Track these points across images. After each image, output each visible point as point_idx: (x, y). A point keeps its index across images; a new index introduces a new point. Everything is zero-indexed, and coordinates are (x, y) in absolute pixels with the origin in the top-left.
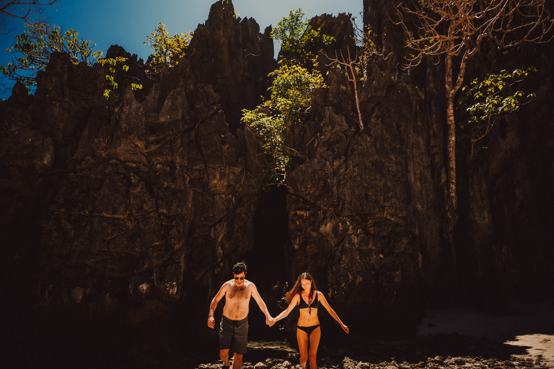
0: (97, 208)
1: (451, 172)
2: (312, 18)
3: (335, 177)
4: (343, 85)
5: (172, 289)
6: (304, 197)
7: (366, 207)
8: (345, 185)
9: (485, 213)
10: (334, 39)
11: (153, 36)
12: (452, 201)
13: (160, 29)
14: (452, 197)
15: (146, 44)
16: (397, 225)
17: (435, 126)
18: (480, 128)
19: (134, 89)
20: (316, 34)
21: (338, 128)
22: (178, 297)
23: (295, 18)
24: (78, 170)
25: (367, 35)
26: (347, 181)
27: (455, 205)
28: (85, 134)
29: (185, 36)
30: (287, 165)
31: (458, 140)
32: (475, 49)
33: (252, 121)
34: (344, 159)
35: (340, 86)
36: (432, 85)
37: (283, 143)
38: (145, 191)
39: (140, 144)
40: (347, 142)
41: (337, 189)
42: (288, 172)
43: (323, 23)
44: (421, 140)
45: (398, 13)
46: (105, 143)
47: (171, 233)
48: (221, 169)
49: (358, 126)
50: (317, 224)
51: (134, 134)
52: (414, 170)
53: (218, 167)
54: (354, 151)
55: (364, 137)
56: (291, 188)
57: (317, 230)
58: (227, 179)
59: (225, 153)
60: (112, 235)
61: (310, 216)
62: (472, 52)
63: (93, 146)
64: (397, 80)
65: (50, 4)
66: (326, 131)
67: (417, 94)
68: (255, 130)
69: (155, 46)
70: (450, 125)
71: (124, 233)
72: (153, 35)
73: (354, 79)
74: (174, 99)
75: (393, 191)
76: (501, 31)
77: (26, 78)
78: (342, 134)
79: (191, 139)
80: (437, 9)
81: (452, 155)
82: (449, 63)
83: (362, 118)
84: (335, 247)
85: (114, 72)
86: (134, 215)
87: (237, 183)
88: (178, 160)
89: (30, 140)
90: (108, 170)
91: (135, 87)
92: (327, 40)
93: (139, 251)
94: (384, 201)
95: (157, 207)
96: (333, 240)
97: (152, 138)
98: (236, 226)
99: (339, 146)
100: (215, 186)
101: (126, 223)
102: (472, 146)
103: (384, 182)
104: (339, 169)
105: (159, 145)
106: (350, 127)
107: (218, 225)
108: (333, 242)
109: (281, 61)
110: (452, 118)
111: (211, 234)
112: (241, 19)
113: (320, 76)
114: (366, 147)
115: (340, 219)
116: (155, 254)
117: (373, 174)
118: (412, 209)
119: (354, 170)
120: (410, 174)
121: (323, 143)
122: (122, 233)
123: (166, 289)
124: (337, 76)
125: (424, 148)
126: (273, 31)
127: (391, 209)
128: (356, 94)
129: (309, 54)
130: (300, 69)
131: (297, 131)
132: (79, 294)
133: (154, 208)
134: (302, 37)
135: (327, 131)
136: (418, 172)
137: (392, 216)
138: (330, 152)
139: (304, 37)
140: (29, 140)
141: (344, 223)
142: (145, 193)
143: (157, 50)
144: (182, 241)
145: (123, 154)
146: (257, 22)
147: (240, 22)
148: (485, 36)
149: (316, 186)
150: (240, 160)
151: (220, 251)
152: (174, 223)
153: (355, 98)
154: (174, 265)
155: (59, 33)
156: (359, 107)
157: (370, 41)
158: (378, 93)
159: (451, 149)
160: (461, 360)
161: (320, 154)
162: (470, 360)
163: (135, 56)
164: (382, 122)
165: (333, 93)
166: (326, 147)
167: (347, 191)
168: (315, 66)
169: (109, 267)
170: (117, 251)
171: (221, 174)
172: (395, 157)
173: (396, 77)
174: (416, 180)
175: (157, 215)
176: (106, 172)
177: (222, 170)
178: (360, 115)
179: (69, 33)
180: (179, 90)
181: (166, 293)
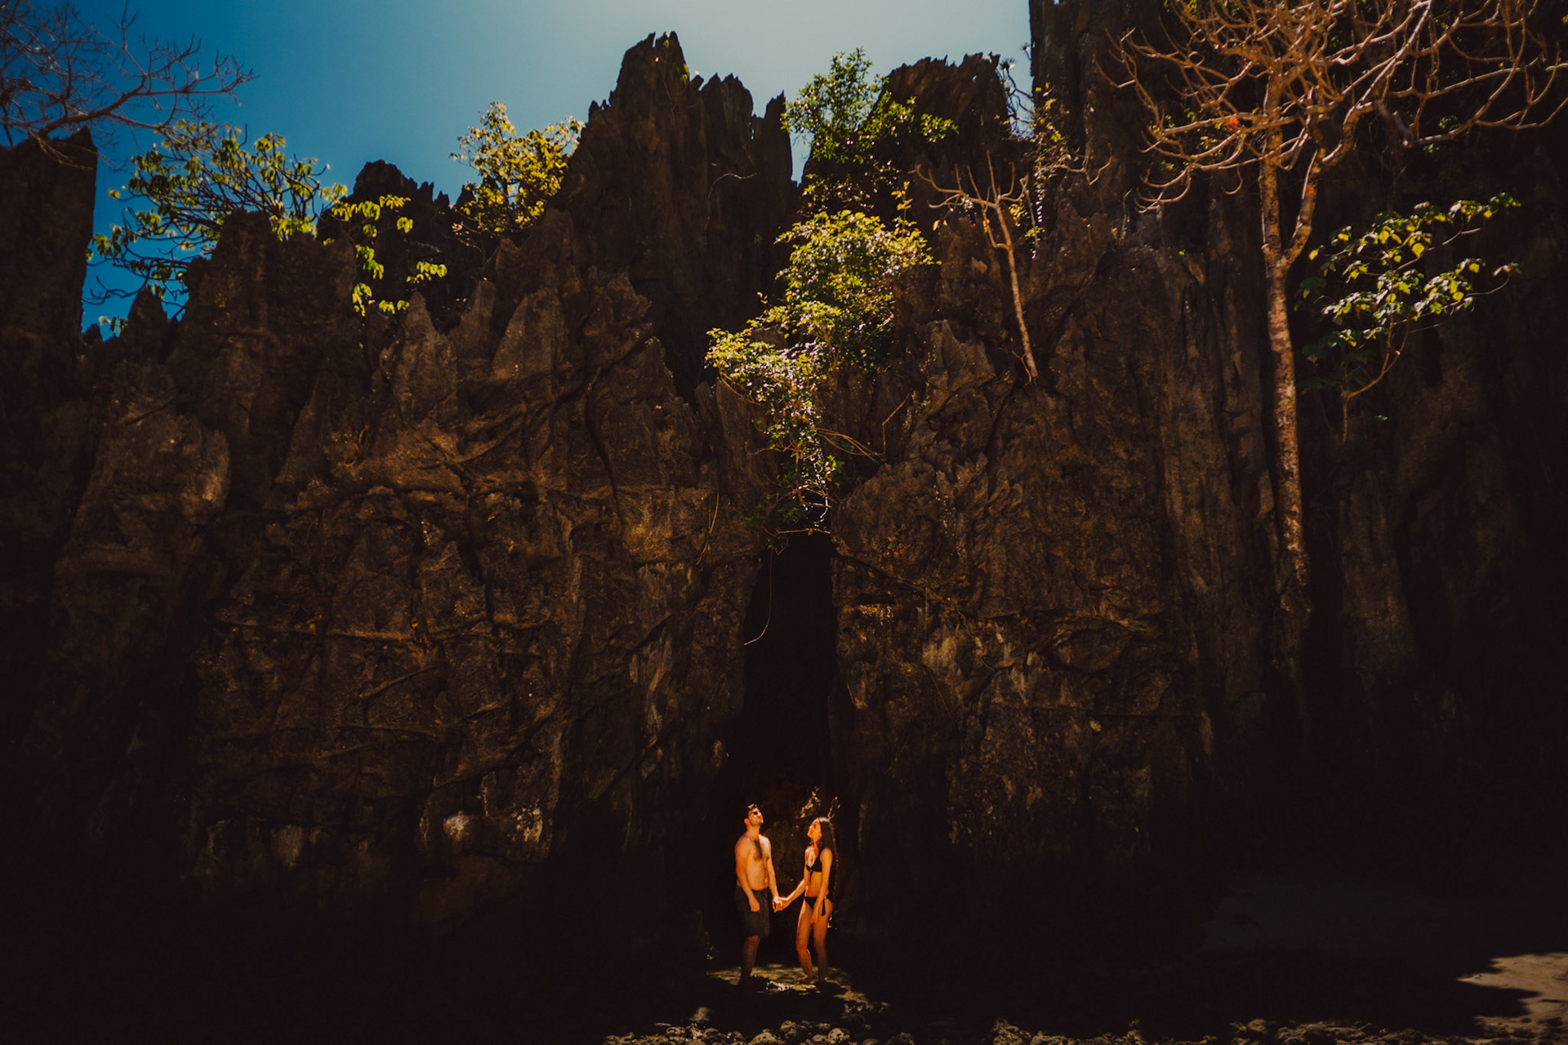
0: (338, 616)
1: (1288, 484)
2: (893, 71)
3: (961, 515)
4: (978, 259)
5: (530, 829)
6: (878, 567)
7: (1049, 592)
8: (988, 533)
9: (1389, 599)
10: (954, 127)
11: (474, 135)
12: (1293, 565)
13: (493, 120)
14: (1293, 553)
15: (455, 158)
16: (1137, 638)
17: (1237, 356)
18: (1365, 361)
19: (425, 276)
20: (904, 114)
21: (966, 378)
22: (546, 848)
23: (847, 75)
24: (289, 513)
25: (1041, 112)
26: (995, 523)
27: (1302, 576)
28: (307, 417)
29: (558, 133)
30: (830, 480)
31: (1304, 392)
32: (1340, 146)
33: (734, 363)
34: (985, 463)
35: (969, 261)
36: (1225, 245)
37: (818, 420)
38: (459, 566)
39: (445, 442)
40: (991, 415)
41: (966, 547)
42: (834, 498)
43: (923, 82)
44: (1198, 396)
45: (1125, 59)
46: (357, 442)
47: (525, 676)
48: (655, 497)
49: (1021, 368)
50: (915, 641)
51: (431, 419)
52: (1181, 482)
53: (647, 491)
54: (1013, 437)
55: (1039, 398)
56: (842, 542)
57: (915, 658)
58: (672, 520)
59: (666, 451)
60: (375, 684)
61: (896, 619)
62: (1332, 155)
63: (327, 451)
64: (1126, 236)
65: (223, 91)
66: (934, 387)
67: (1185, 269)
68: (743, 388)
69: (480, 162)
70: (1279, 354)
71: (406, 679)
72: (475, 133)
73: (1009, 242)
74: (532, 318)
75: (1121, 546)
76: (1412, 96)
77: (155, 263)
78: (978, 393)
79: (575, 419)
80: (1230, 45)
81: (1289, 437)
82: (1269, 185)
83: (1031, 346)
84: (966, 705)
85: (374, 235)
86: (431, 630)
87: (698, 530)
88: (543, 479)
89: (172, 441)
90: (366, 512)
91: (429, 273)
92: (934, 130)
93: (445, 726)
94: (1100, 574)
95: (491, 610)
96: (959, 684)
97: (475, 425)
98: (698, 648)
99: (970, 427)
100: (641, 541)
101: (409, 651)
102: (1345, 410)
103: (1095, 520)
104: (972, 489)
105: (495, 442)
106: (999, 373)
107: (649, 648)
108: (959, 692)
109: (811, 188)
110: (1284, 335)
111: (632, 674)
112: (702, 80)
113: (916, 234)
114: (1043, 425)
115: (977, 626)
116: (485, 735)
117: (1065, 499)
118: (1177, 592)
119: (1012, 491)
120: (1170, 494)
121: (928, 420)
122: (400, 679)
123: (515, 827)
124: (962, 235)
125: (1207, 417)
126: (789, 111)
127: (1117, 595)
128: (1015, 282)
129: (887, 167)
130: (860, 220)
131: (855, 384)
132: (291, 844)
133: (483, 613)
134: (865, 123)
135: (936, 388)
136: (1195, 484)
137: (1123, 613)
138: (946, 445)
139: (871, 123)
140: (170, 443)
141: (988, 637)
142: (459, 571)
143: (485, 171)
144: (556, 696)
145: (403, 469)
146: (746, 86)
147: (700, 89)
148: (1367, 111)
149: (910, 539)
150: (704, 469)
151: (655, 717)
152: (533, 649)
153: (1012, 292)
154: (535, 763)
155: (238, 144)
156: (1024, 317)
157: (1051, 128)
158: (1074, 275)
159: (1283, 421)
160: (1322, 1031)
161: (920, 447)
162: (1350, 1033)
163: (428, 188)
164: (1087, 355)
165: (950, 281)
166: (935, 431)
167: (994, 549)
168: (902, 210)
169: (367, 770)
170: (387, 727)
171: (654, 509)
172: (1126, 451)
173: (1123, 228)
174: (1187, 509)
175: (489, 630)
176: (359, 519)
177: (658, 498)
178: (1026, 338)
179: (265, 144)
180: (545, 293)
181: (513, 839)
